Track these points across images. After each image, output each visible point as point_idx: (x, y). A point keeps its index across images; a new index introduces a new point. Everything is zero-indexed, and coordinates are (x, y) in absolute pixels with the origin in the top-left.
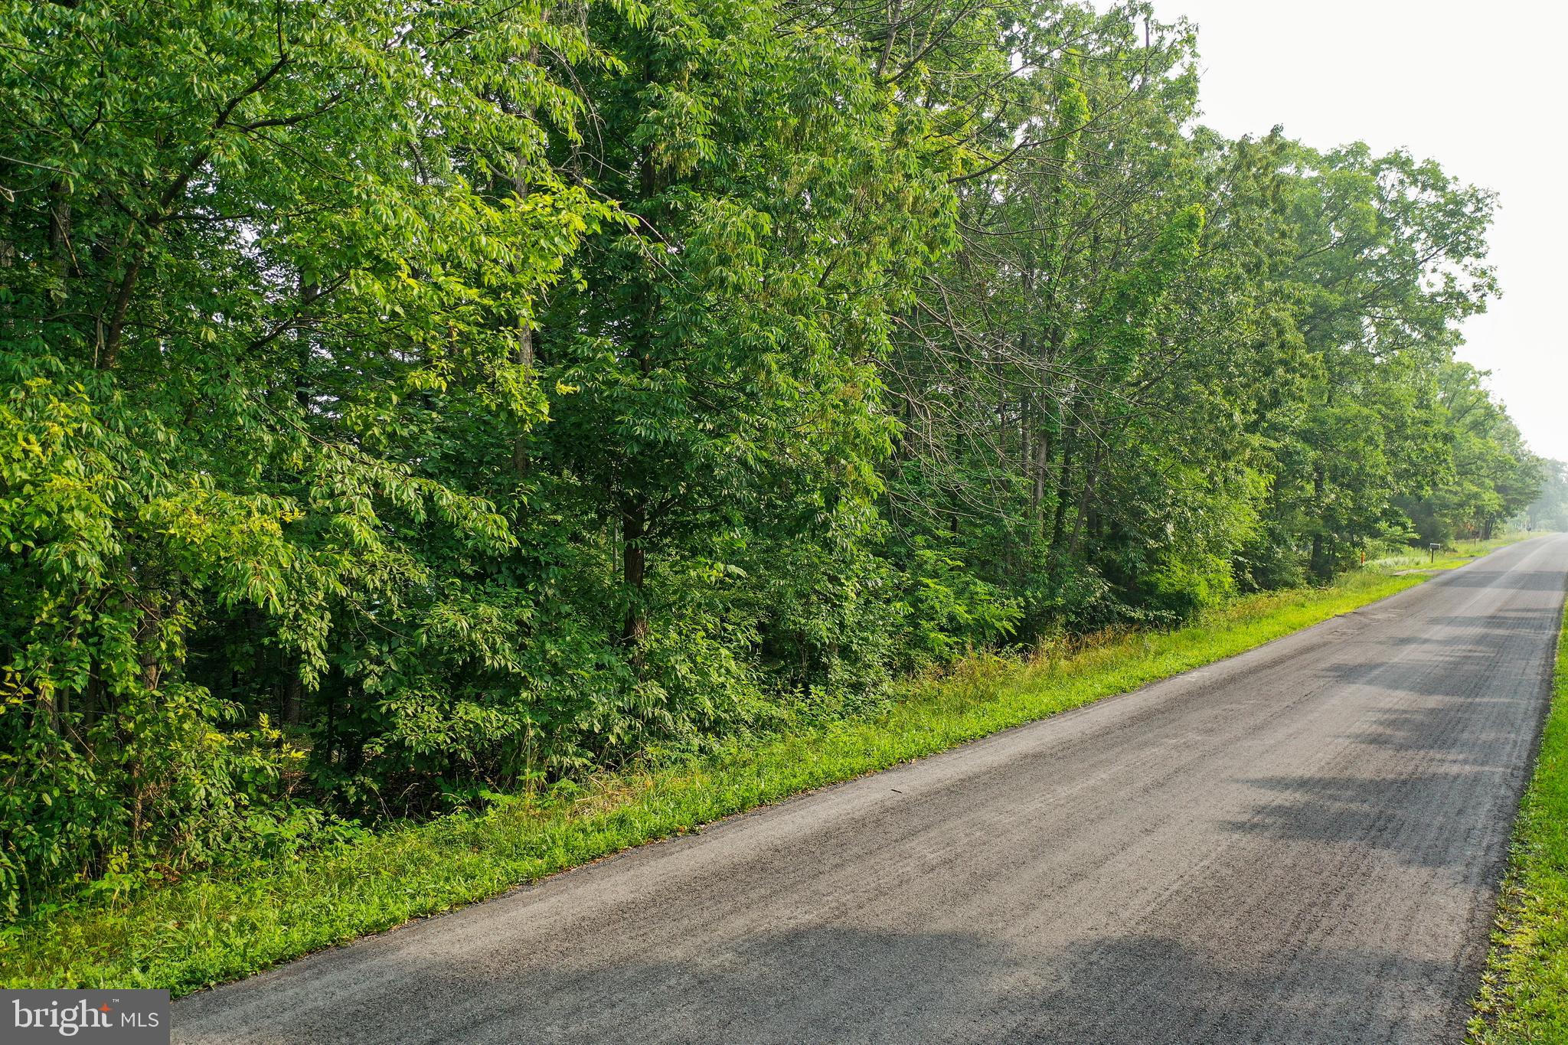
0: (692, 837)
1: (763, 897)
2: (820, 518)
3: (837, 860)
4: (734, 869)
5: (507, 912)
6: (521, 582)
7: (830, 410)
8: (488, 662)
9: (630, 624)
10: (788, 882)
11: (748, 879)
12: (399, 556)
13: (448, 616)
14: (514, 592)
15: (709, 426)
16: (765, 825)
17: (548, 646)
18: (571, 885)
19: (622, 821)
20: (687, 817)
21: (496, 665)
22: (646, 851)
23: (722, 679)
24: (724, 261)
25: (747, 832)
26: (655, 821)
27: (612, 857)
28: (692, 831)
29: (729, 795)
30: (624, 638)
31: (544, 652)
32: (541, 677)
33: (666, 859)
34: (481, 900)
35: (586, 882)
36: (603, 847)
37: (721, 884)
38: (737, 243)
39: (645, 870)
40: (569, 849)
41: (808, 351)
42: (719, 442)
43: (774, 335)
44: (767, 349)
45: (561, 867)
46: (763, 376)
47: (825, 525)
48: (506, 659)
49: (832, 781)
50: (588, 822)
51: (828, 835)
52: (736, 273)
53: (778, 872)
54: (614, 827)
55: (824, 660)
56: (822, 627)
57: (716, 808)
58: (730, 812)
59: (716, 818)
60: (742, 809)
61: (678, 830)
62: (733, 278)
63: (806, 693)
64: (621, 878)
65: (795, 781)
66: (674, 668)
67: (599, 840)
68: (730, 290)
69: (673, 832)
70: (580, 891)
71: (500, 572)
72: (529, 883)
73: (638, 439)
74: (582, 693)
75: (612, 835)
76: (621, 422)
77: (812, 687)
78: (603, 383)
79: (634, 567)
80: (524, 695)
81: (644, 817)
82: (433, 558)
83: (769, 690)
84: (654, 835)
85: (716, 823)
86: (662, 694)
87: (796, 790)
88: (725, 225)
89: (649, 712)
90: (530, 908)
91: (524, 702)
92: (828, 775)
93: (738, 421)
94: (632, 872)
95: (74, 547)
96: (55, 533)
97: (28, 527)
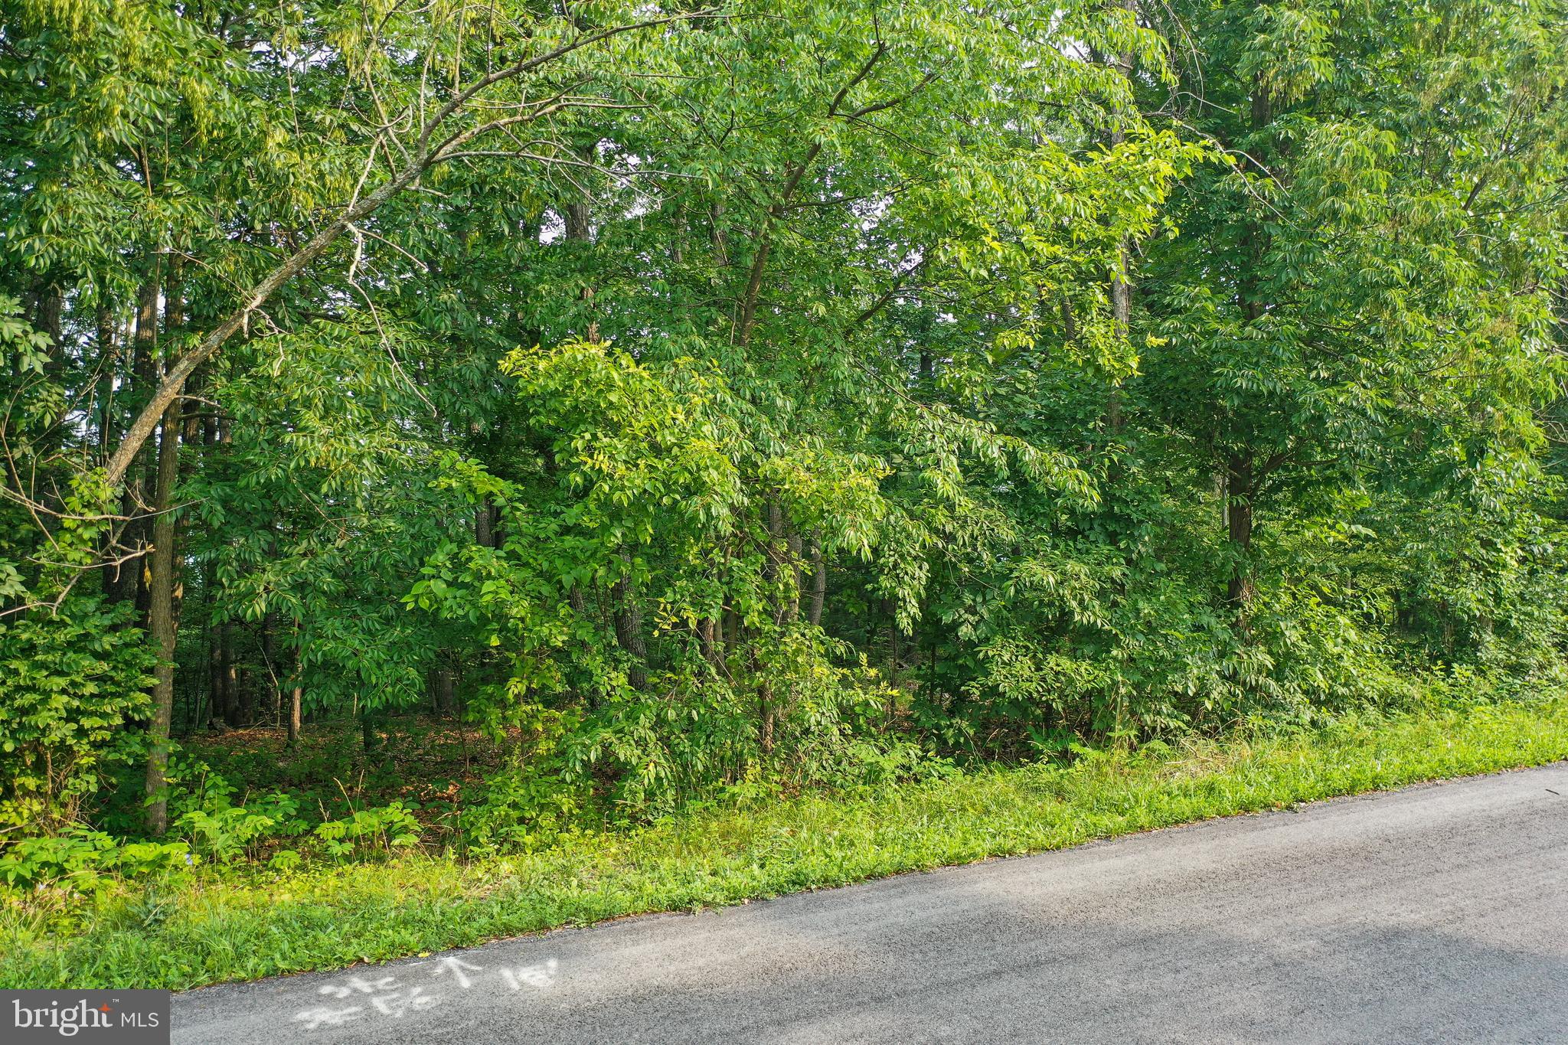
0: (1289, 814)
1: (1363, 888)
2: (1459, 474)
3: (1461, 860)
4: (1333, 854)
5: (1083, 863)
6: (1113, 538)
7: (1472, 351)
8: (1077, 618)
9: (1235, 586)
10: (1395, 876)
11: (1348, 866)
12: (991, 513)
13: (1036, 571)
14: (1105, 549)
15: (1324, 374)
16: (1377, 812)
17: (1141, 605)
18: (1150, 846)
19: (1211, 789)
20: (1285, 793)
21: (1085, 621)
22: (1235, 822)
23: (1336, 650)
24: (1337, 190)
25: (1354, 817)
26: (1249, 792)
27: (1198, 823)
28: (1289, 808)
29: (1336, 775)
30: (1228, 598)
31: (1138, 611)
32: (1134, 636)
33: (1255, 833)
34: (1058, 848)
35: (1166, 845)
36: (1188, 813)
37: (1315, 868)
38: (1354, 169)
39: (1232, 841)
40: (1152, 810)
41: (1444, 284)
42: (1331, 392)
43: (1401, 268)
44: (1391, 285)
45: (1142, 828)
46: (1386, 315)
47: (1467, 481)
48: (1096, 615)
49: (1468, 772)
50: (1174, 786)
51: (1453, 831)
52: (1351, 203)
53: (1385, 863)
54: (1202, 794)
55: (1473, 635)
56: (1470, 596)
57: (1320, 786)
58: (1337, 793)
59: (1319, 798)
60: (1351, 791)
61: (1274, 805)
62: (1348, 209)
63: (1448, 671)
64: (1204, 846)
65: (1419, 768)
66: (1283, 634)
67: (1184, 806)
68: (1344, 221)
69: (1267, 806)
70: (1158, 854)
71: (1091, 528)
72: (1108, 838)
73: (1238, 392)
74: (1175, 654)
75: (1199, 801)
76: (1220, 375)
77: (1455, 665)
78: (1201, 333)
79: (1240, 528)
80: (1114, 653)
81: (1233, 788)
82: (1026, 515)
83: (1400, 666)
84: (1246, 808)
85: (1319, 803)
86: (1269, 662)
87: (1420, 778)
88: (1338, 150)
89: (1252, 679)
90: (1106, 863)
91: (1115, 659)
92: (1462, 764)
93: (1358, 367)
94: (1217, 842)
95: (709, 500)
96: (696, 488)
97: (675, 483)
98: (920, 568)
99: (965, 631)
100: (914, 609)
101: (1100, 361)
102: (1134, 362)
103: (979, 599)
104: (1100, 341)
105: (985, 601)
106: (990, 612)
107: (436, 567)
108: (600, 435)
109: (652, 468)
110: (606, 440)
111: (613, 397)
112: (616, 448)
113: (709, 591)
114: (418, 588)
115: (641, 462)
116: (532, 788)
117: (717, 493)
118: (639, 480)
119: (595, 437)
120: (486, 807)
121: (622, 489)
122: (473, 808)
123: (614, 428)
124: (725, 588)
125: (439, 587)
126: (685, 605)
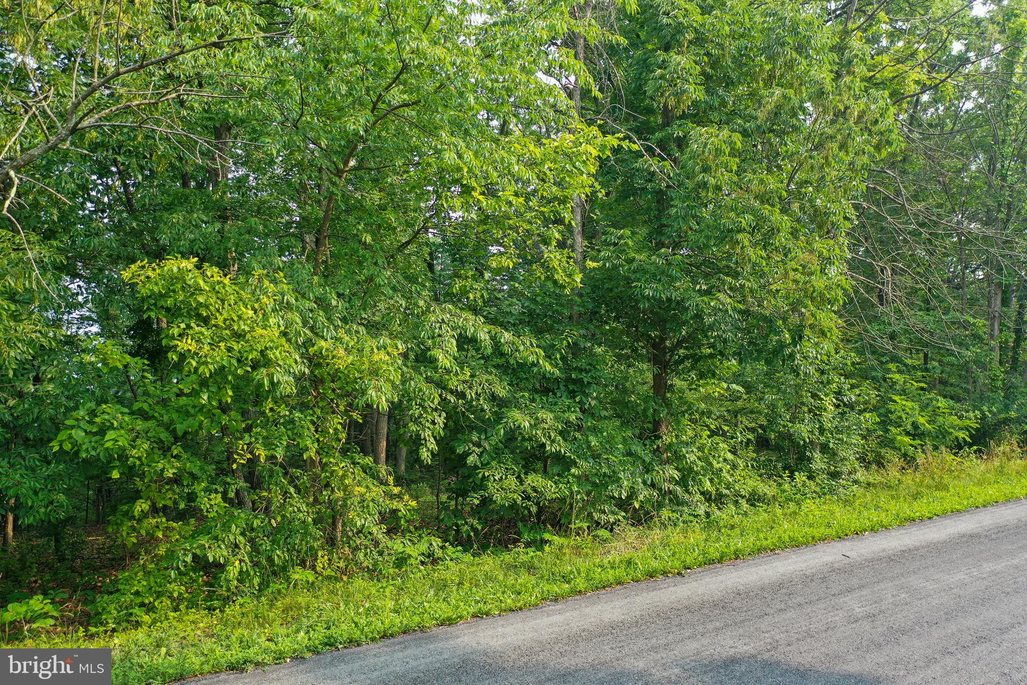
0: (679, 578)
1: (717, 629)
2: (788, 351)
3: (783, 606)
4: (702, 605)
5: (535, 619)
6: (572, 394)
7: (792, 273)
8: (548, 448)
9: (657, 424)
10: (739, 619)
11: (710, 614)
12: (490, 378)
13: (520, 419)
14: (568, 402)
15: (704, 287)
16: (735, 574)
17: (591, 438)
18: (583, 605)
19: (629, 562)
20: (677, 564)
21: (553, 450)
22: (643, 585)
23: (720, 465)
24: (706, 169)
25: (720, 578)
26: (655, 564)
27: (618, 587)
28: (679, 574)
29: (711, 550)
31: (588, 442)
32: (586, 459)
33: (654, 593)
34: (521, 609)
35: (594, 604)
36: (612, 580)
37: (688, 616)
38: (717, 156)
39: (638, 599)
40: (588, 579)
41: (774, 231)
42: (706, 299)
43: (747, 220)
44: (740, 231)
45: (580, 592)
46: (738, 251)
47: (792, 356)
48: (560, 446)
49: (796, 545)
50: (606, 561)
51: (781, 586)
52: (714, 178)
53: (734, 610)
54: (623, 566)
55: (808, 454)
56: (804, 430)
57: (700, 558)
58: (711, 562)
59: (700, 566)
60: (720, 561)
61: (670, 572)
62: (712, 181)
63: (792, 477)
64: (618, 603)
65: (765, 543)
66: (685, 457)
67: (611, 575)
68: (711, 189)
69: (665, 573)
70: (587, 610)
71: (558, 388)
72: (556, 600)
73: (648, 298)
74: (613, 471)
75: (620, 572)
76: (636, 287)
77: (796, 473)
78: (625, 260)
79: (660, 386)
80: (573, 471)
81: (645, 561)
82: (514, 379)
83: (768, 473)
84: (651, 575)
85: (700, 569)
86: (676, 475)
87: (765, 549)
88: (706, 144)
89: (666, 486)
90: (550, 619)
91: (573, 476)
92: (792, 539)
93: (724, 282)
94: (628, 599)
95: (272, 370)
96: (263, 361)
97: (247, 359)
98: (440, 416)
99: (471, 460)
100: (432, 445)
101: (556, 277)
102: (578, 278)
103: (483, 437)
104: (556, 264)
105: (486, 438)
106: (490, 445)
107: (77, 420)
108: (193, 325)
109: (230, 349)
110: (197, 329)
111: (201, 299)
112: (203, 335)
113: (277, 435)
114: (62, 436)
115: (222, 345)
116: (152, 579)
117: (280, 366)
118: (220, 356)
119: (189, 327)
120: (116, 595)
121: (206, 363)
122: (106, 597)
123: (205, 321)
124: (289, 433)
125: (78, 434)
126: (258, 446)
